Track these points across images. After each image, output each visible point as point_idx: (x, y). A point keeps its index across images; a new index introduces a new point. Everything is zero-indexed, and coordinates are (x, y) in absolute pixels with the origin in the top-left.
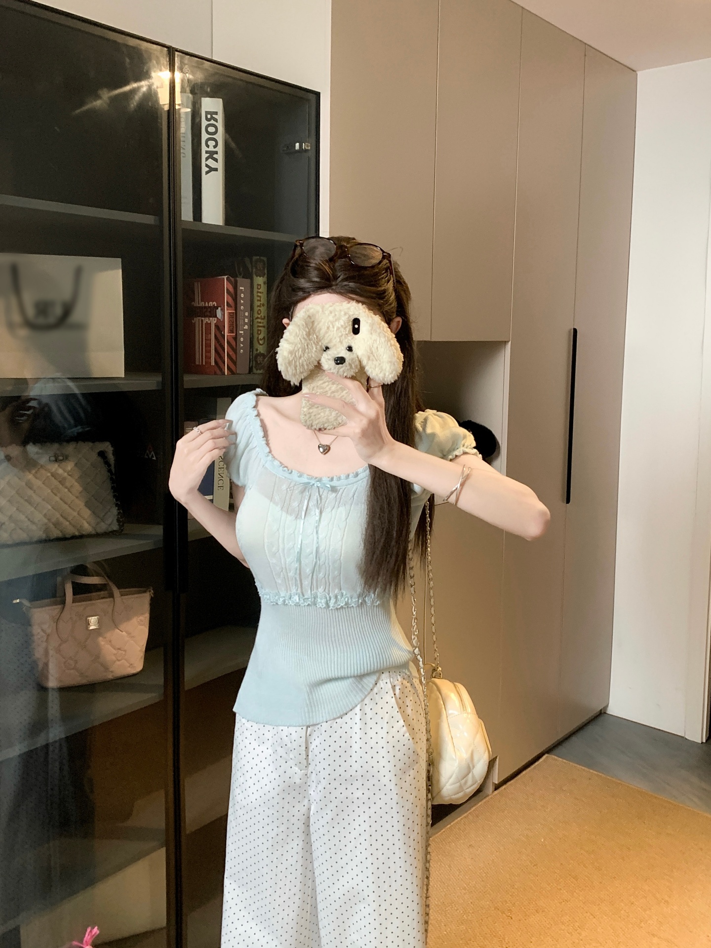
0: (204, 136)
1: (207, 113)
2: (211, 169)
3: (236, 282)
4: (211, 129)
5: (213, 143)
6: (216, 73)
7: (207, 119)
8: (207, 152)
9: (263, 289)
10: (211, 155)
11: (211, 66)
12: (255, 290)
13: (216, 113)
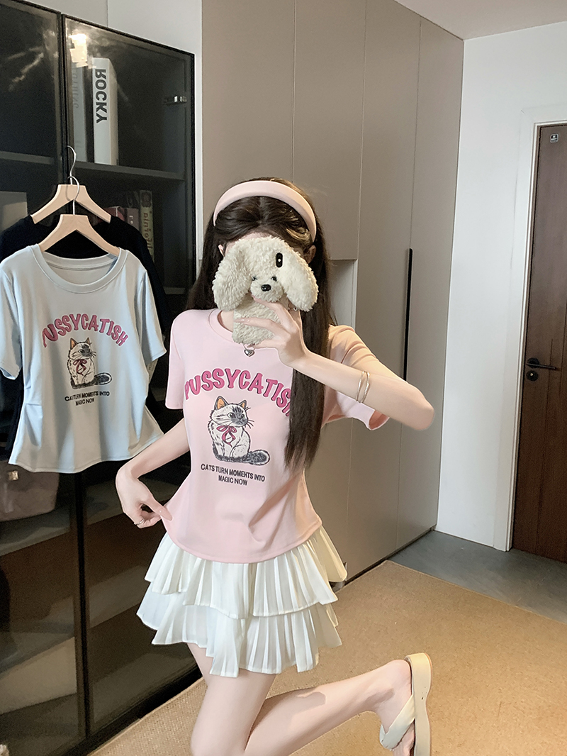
0: (95, 90)
1: (97, 70)
2: (102, 118)
3: (126, 211)
4: (101, 85)
5: (103, 96)
6: (103, 37)
7: (97, 76)
8: (97, 104)
9: (150, 217)
10: (101, 106)
11: (97, 31)
12: (143, 218)
13: (104, 71)
